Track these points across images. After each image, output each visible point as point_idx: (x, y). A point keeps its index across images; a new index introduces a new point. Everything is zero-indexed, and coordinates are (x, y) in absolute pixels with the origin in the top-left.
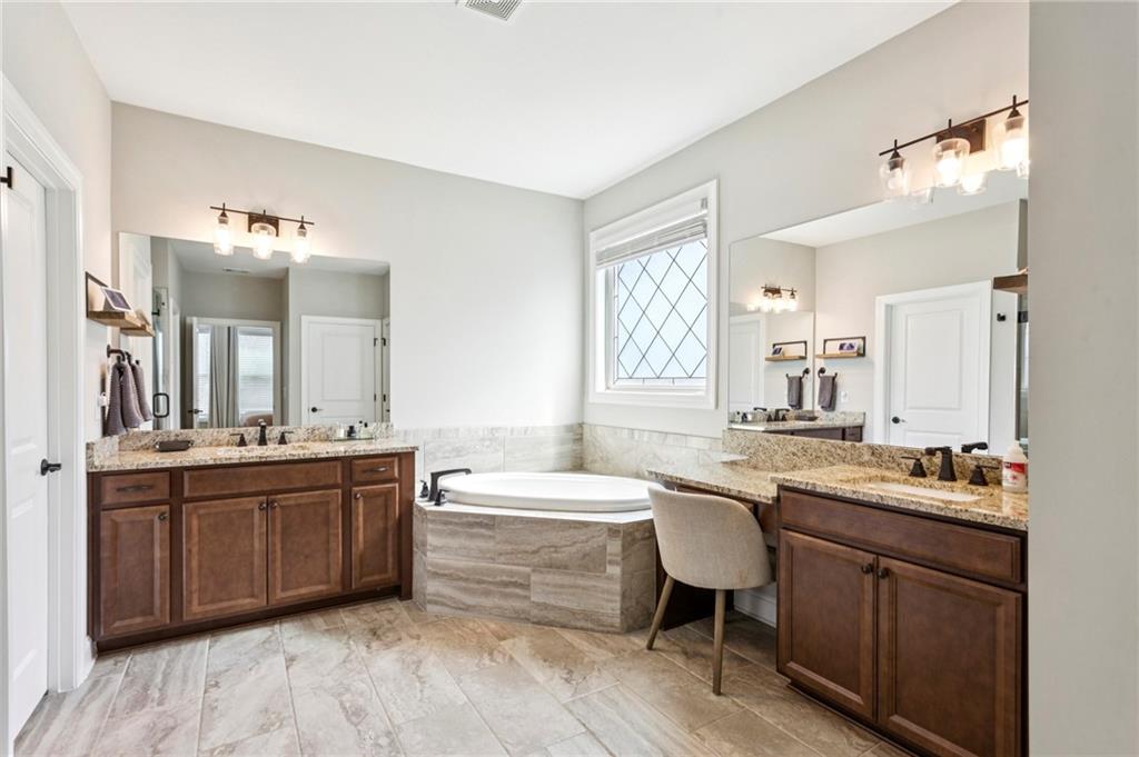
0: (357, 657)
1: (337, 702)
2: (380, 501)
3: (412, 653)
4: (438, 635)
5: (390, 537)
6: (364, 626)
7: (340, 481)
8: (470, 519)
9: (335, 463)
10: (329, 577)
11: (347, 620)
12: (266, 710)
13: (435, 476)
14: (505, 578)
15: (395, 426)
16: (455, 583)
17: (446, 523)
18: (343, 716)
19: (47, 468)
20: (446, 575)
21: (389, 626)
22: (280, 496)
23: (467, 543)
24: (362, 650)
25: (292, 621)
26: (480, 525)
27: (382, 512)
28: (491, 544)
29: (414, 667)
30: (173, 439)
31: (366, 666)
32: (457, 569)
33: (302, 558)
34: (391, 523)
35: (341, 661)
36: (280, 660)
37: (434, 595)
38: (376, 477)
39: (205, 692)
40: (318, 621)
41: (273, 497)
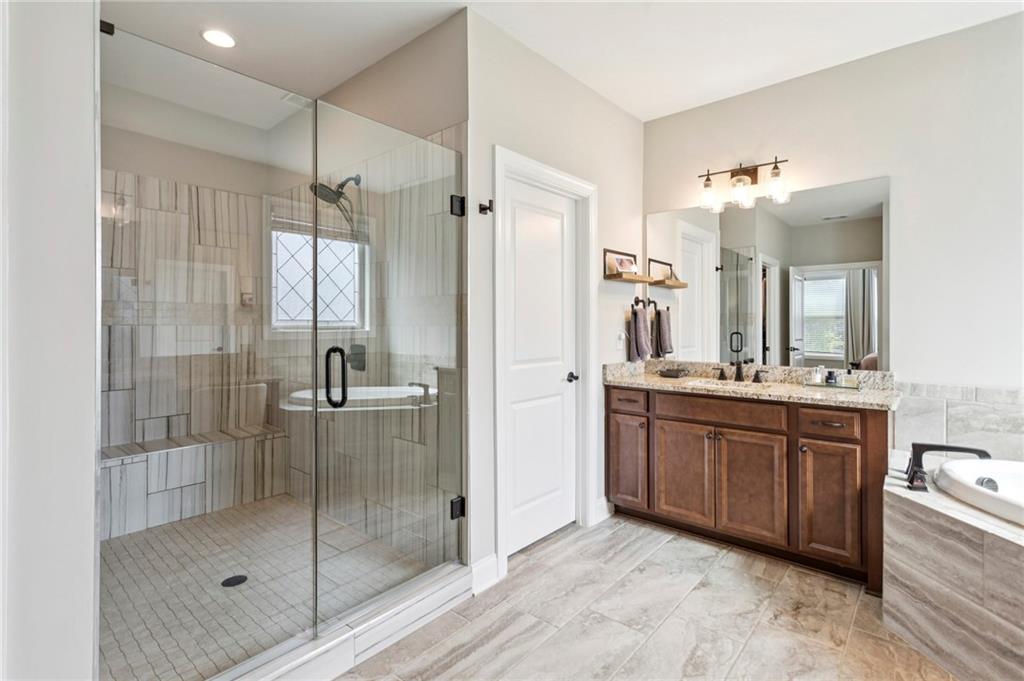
0: (754, 619)
1: (694, 645)
2: (835, 462)
3: (811, 654)
4: (869, 657)
5: (848, 509)
6: (796, 595)
7: (784, 427)
8: (942, 522)
9: (779, 407)
10: (774, 525)
11: (786, 579)
12: (646, 611)
13: (919, 450)
14: (1000, 639)
15: (895, 378)
16: (919, 605)
17: (908, 515)
18: (683, 660)
19: (572, 377)
20: (908, 587)
21: (822, 611)
22: (725, 430)
23: (939, 555)
24: (765, 614)
25: (740, 553)
26: (958, 536)
27: (837, 475)
28: (975, 574)
29: (797, 668)
30: (676, 368)
31: (753, 633)
32: (924, 587)
33: (746, 495)
34: (848, 492)
35: (738, 612)
36: (697, 579)
37: (892, 606)
38: (828, 432)
39: (632, 571)
40: (760, 565)
41: (720, 429)
